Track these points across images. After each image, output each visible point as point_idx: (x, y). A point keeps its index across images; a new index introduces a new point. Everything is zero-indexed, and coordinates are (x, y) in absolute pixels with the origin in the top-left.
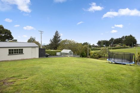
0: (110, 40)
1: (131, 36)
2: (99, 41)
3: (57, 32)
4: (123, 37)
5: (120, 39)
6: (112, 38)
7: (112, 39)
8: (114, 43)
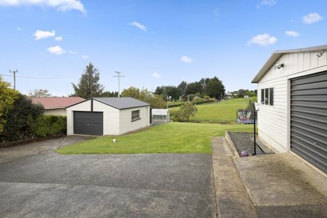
0: (179, 86)
1: (216, 79)
2: (158, 88)
3: (90, 69)
4: (202, 81)
5: (197, 83)
6: (183, 82)
7: (183, 84)
8: (188, 93)
